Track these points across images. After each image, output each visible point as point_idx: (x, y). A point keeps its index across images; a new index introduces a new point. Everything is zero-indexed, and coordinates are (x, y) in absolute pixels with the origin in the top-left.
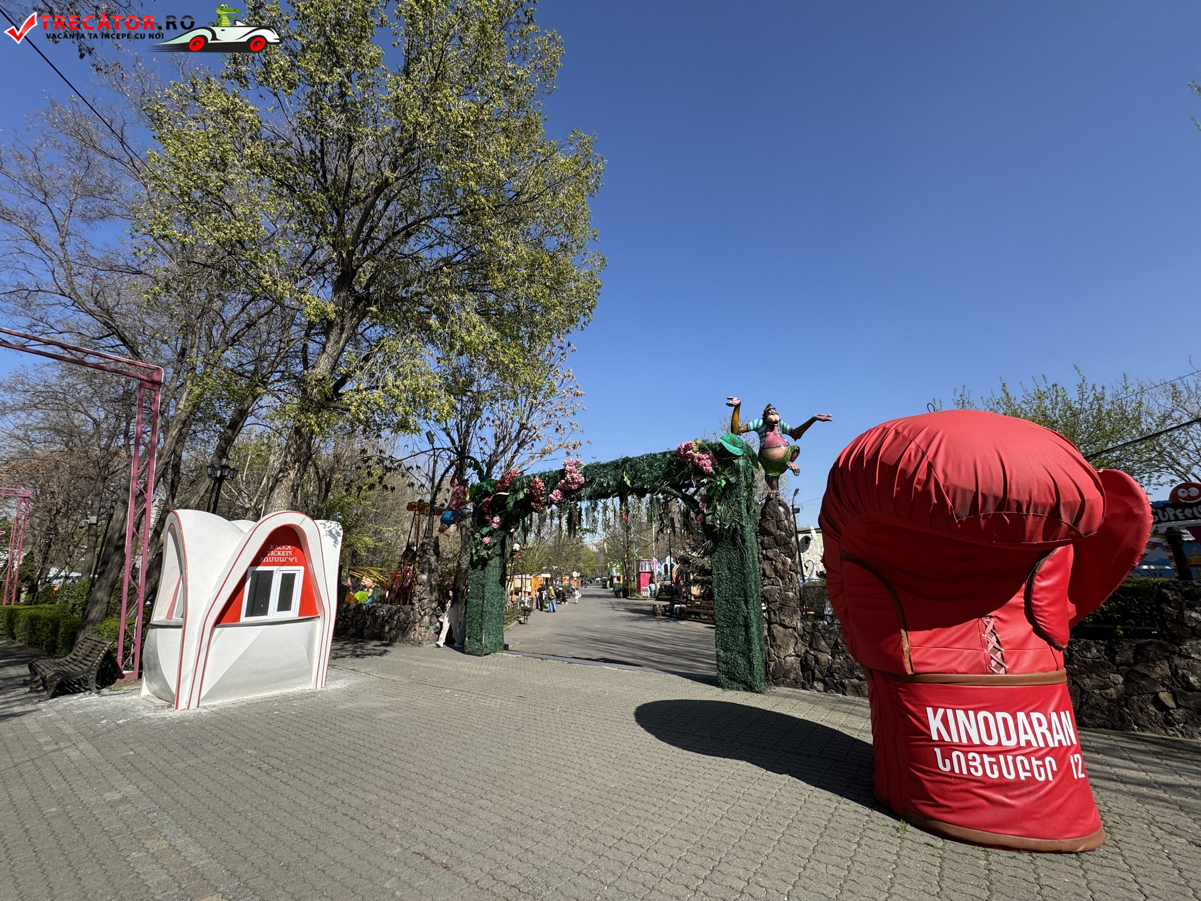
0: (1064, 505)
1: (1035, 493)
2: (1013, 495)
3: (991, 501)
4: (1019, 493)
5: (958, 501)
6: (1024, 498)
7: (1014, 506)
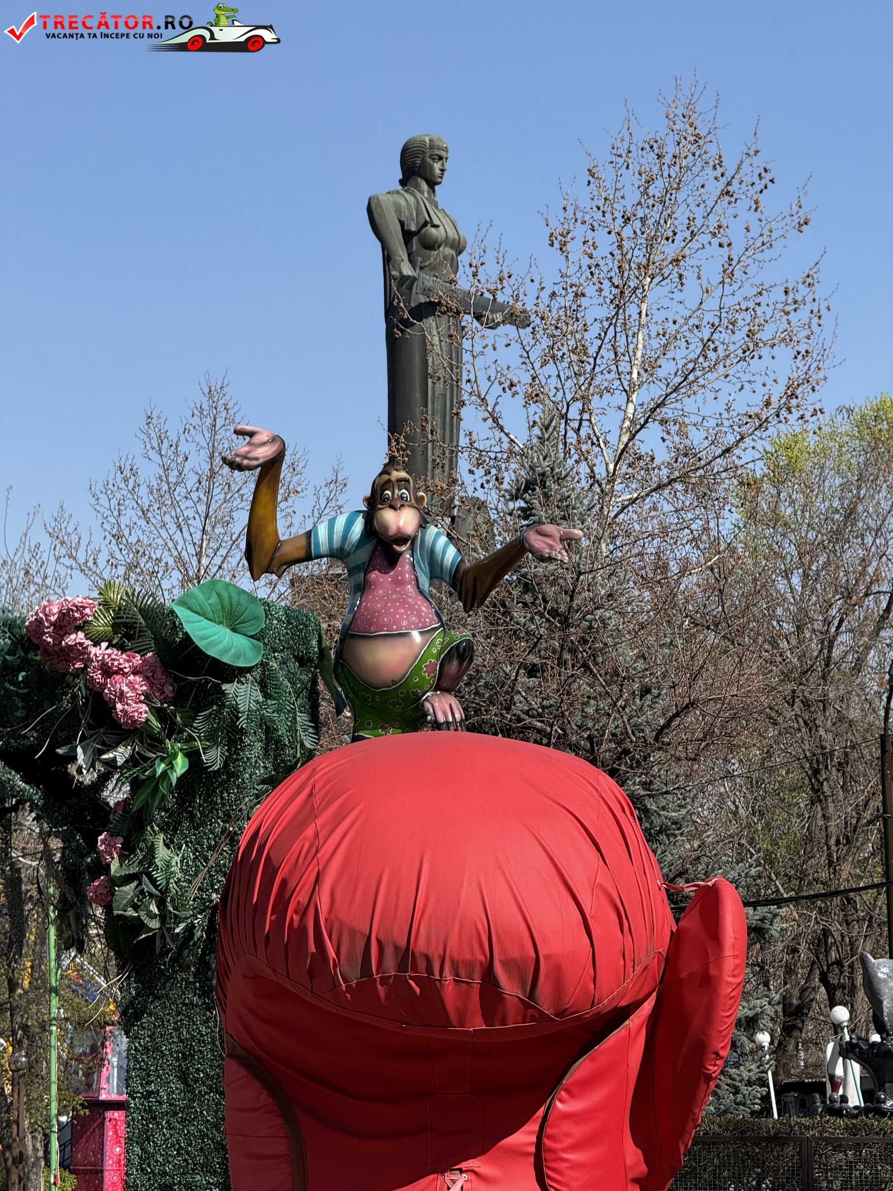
0: (505, 963)
1: (452, 942)
2: (421, 946)
3: (389, 952)
4: (428, 942)
5: (344, 951)
6: (435, 953)
7: (422, 965)
